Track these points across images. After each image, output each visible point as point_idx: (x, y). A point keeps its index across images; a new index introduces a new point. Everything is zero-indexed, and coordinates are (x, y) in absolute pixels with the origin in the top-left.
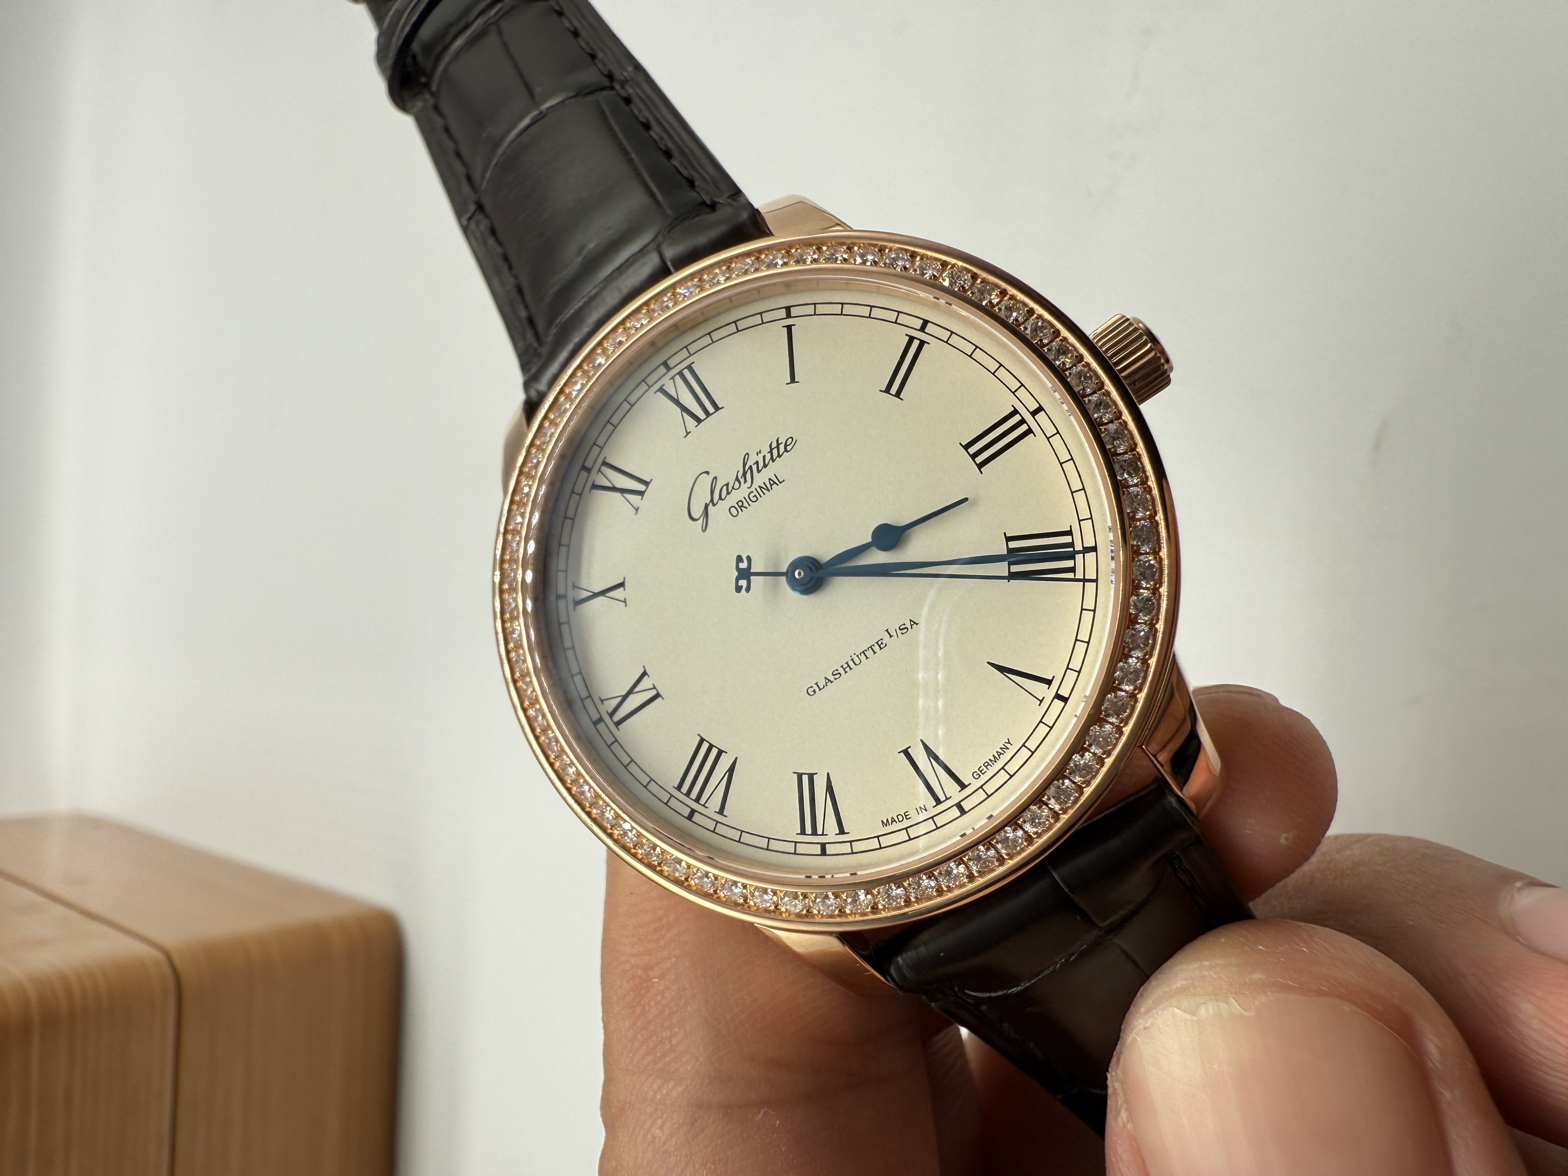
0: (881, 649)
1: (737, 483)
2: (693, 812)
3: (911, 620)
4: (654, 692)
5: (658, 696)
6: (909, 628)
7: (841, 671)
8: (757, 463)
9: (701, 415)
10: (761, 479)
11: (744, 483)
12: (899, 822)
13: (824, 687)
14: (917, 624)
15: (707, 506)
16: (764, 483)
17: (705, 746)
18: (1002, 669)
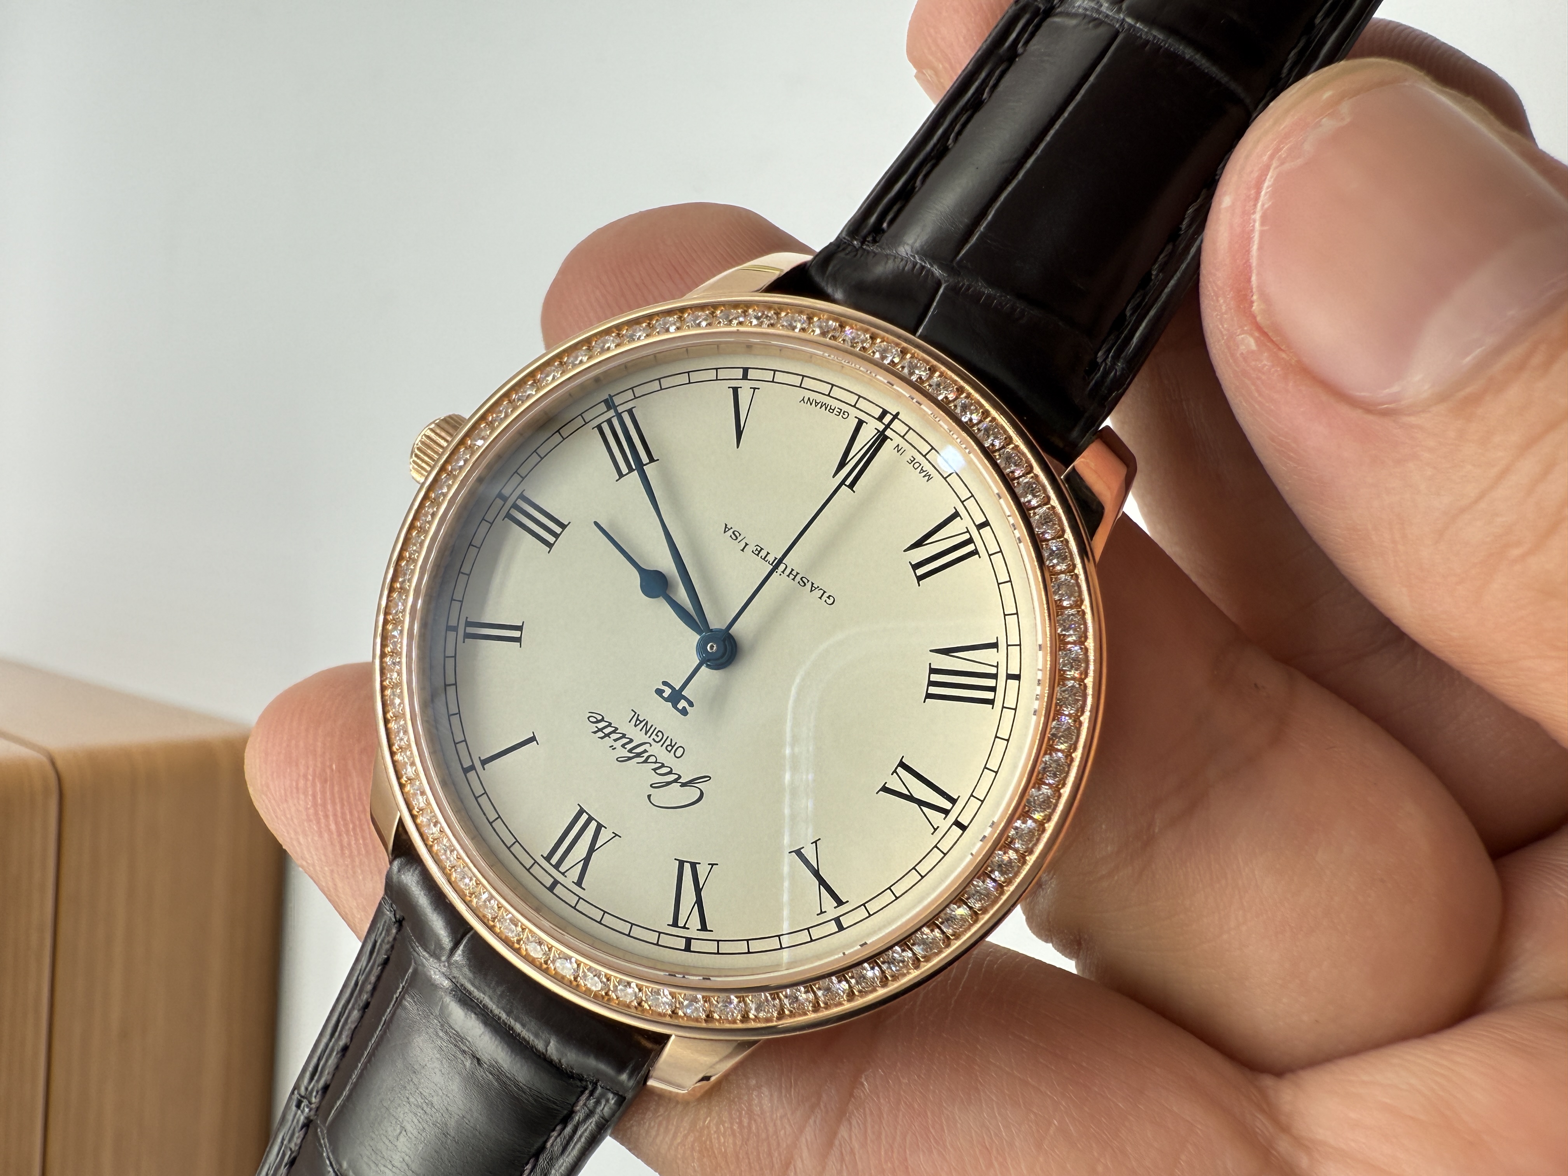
0: (762, 549)
1: (652, 759)
2: (1010, 677)
3: (725, 532)
4: (900, 770)
5: (902, 765)
6: (732, 531)
7: (798, 578)
8: (623, 746)
9: (593, 825)
10: (638, 736)
11: (647, 752)
12: (920, 465)
13: (821, 589)
14: (726, 525)
15: (684, 785)
16: (641, 730)
17: (933, 690)
18: (739, 433)
